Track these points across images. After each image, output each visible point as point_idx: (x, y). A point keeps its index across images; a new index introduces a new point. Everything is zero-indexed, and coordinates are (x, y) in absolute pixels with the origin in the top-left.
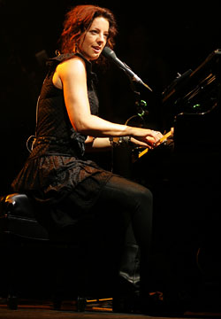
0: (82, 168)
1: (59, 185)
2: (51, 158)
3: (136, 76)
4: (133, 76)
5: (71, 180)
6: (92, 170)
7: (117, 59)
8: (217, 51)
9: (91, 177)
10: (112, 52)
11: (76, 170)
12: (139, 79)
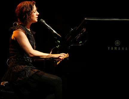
0: (32, 70)
1: (22, 77)
2: (17, 66)
3: (54, 31)
4: (53, 31)
5: (27, 75)
6: (36, 70)
7: (46, 24)
8: (86, 19)
9: (36, 74)
10: (44, 21)
11: (29, 71)
12: (55, 32)
